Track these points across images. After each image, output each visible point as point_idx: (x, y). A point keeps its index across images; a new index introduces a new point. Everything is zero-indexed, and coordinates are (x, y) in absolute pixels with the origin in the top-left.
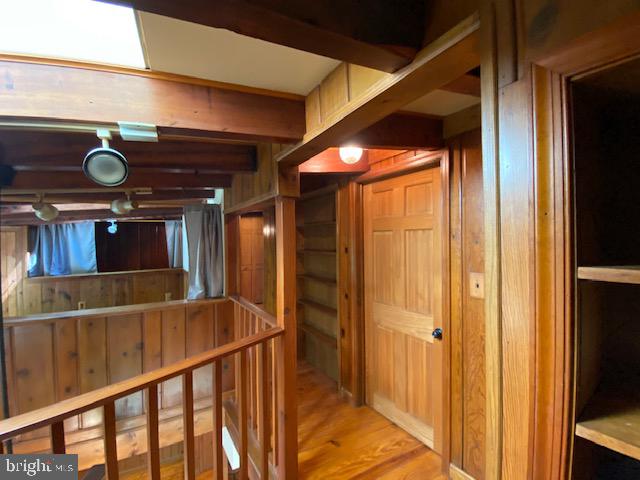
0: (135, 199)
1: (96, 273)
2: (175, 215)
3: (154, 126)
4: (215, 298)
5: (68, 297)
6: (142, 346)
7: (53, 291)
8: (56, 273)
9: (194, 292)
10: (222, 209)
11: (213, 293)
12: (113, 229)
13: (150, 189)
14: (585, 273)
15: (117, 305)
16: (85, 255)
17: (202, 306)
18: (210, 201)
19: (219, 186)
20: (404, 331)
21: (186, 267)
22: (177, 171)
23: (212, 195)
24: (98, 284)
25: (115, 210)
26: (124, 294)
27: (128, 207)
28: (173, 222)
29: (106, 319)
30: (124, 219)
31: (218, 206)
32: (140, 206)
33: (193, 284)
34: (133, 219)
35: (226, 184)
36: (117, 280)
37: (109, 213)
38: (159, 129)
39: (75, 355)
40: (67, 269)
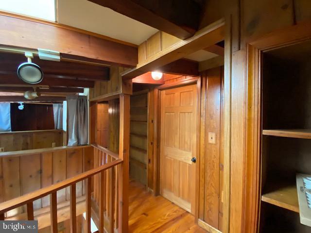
0: (39, 91)
1: (11, 132)
2: (59, 101)
3: (59, 52)
4: (83, 145)
6: (41, 172)
9: (72, 142)
10: (88, 98)
11: (82, 142)
12: (21, 107)
13: (48, 86)
14: (266, 132)
15: (23, 149)
16: (4, 122)
17: (76, 150)
18: (80, 94)
19: (86, 87)
20: (179, 159)
21: (65, 129)
23: (82, 91)
24: (11, 138)
25: (26, 97)
26: (27, 144)
27: (35, 95)
28: (58, 104)
29: (20, 158)
30: (28, 102)
31: (86, 97)
32: (42, 95)
33: (71, 138)
34: (34, 102)
35: (90, 85)
36: (23, 136)
37: (22, 98)
38: (61, 54)
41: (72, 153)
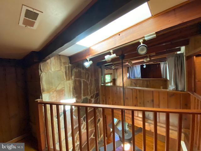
0: (150, 57)
1: (141, 79)
2: (164, 60)
4: (181, 91)
5: (135, 84)
6: (153, 101)
7: (132, 82)
8: (133, 78)
9: (172, 87)
11: (180, 88)
12: (145, 67)
13: (155, 53)
15: (146, 87)
16: (138, 73)
18: (178, 53)
21: (168, 78)
22: (164, 44)
23: (179, 50)
24: (141, 81)
25: (145, 61)
26: (148, 85)
27: (148, 59)
28: (163, 62)
29: (143, 91)
30: (148, 63)
32: (152, 59)
33: (171, 84)
34: (150, 63)
36: (146, 81)
37: (143, 62)
39: (136, 98)
40: (135, 77)
41: (172, 95)
